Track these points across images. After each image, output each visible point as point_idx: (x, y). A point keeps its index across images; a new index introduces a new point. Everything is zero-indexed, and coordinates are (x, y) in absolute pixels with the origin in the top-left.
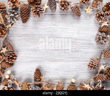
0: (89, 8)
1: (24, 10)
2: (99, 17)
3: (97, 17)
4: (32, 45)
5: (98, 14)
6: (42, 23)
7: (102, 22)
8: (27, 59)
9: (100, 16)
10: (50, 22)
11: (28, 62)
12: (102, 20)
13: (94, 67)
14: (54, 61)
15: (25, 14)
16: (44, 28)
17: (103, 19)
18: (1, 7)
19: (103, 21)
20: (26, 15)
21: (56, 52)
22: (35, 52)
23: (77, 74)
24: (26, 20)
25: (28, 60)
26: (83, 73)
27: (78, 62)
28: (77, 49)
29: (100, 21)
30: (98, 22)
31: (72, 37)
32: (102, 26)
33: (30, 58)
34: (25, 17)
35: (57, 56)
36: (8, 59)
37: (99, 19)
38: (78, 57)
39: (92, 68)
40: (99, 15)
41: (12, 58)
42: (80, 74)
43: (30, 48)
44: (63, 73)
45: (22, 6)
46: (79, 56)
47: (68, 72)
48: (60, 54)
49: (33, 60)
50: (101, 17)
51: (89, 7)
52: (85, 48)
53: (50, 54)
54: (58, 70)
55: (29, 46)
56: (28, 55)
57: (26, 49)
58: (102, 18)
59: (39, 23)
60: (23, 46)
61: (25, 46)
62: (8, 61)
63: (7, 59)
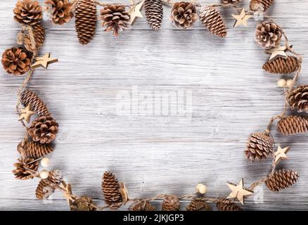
0: (243, 13)
1: (86, 14)
2: (266, 34)
3: (260, 34)
4: (103, 104)
5: (264, 26)
6: (127, 50)
7: (273, 48)
8: (92, 137)
9: (268, 32)
10: (146, 47)
11: (93, 145)
12: (272, 42)
13: (261, 154)
14: (156, 142)
15: (88, 24)
16: (133, 62)
17: (275, 39)
18: (31, 11)
19: (274, 45)
20: (90, 28)
21: (161, 119)
22: (111, 120)
23: (213, 173)
24: (89, 38)
25: (93, 140)
26: (227, 169)
27: (216, 144)
28: (212, 112)
29: (268, 45)
30: (264, 45)
31: (199, 83)
32: (272, 56)
33: (99, 135)
34: (87, 30)
35: (164, 130)
36: (39, 132)
37: (265, 40)
38: (215, 131)
39: (257, 158)
40: (265, 30)
41: (47, 130)
42: (221, 172)
43: (99, 111)
44: (179, 170)
45: (82, 4)
46: (217, 130)
47: (191, 167)
48: (171, 125)
49: (105, 139)
50: (271, 34)
51: (243, 10)
52: (231, 110)
53: (146, 123)
54: (166, 163)
55: (96, 106)
56: (93, 129)
57: (89, 112)
58: (273, 37)
59: (120, 51)
60: (81, 105)
61: (88, 105)
62: (37, 139)
63: (36, 133)
